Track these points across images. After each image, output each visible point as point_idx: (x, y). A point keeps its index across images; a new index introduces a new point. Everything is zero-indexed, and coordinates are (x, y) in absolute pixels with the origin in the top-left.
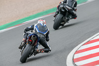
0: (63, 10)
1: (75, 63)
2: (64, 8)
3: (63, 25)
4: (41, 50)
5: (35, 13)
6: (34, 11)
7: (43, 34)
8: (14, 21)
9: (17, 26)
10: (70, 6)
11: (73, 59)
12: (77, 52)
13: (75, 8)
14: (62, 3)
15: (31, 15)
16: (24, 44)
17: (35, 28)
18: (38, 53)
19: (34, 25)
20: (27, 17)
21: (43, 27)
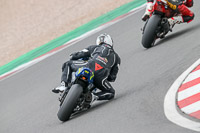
1: (183, 109)
5: (86, 22)
6: (82, 18)
8: (46, 42)
9: (54, 52)
11: (177, 102)
12: (182, 87)
15: (79, 25)
20: (70, 31)
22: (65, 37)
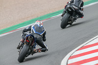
0: (70, 10)
2: (70, 8)
3: (71, 24)
4: (38, 50)
7: (40, 35)
9: (12, 32)
10: (77, 5)
11: (67, 64)
12: (71, 58)
13: (82, 8)
14: (70, 3)
15: (26, 21)
16: (22, 45)
17: (32, 29)
18: (36, 53)
19: (31, 26)
21: (40, 27)
22: (18, 25)
